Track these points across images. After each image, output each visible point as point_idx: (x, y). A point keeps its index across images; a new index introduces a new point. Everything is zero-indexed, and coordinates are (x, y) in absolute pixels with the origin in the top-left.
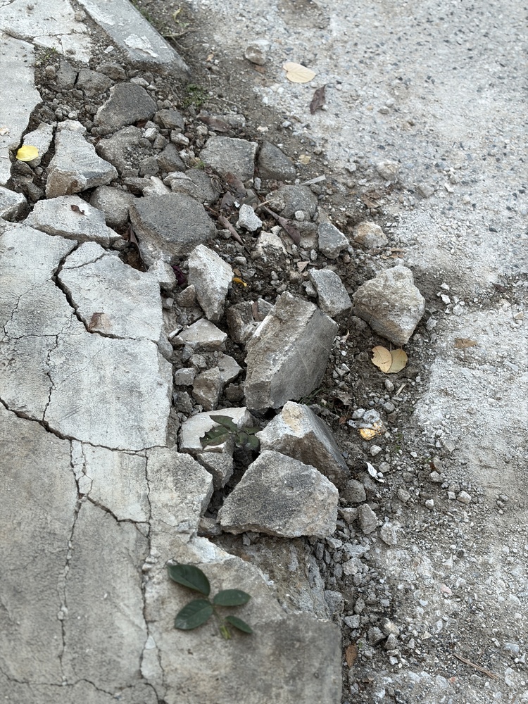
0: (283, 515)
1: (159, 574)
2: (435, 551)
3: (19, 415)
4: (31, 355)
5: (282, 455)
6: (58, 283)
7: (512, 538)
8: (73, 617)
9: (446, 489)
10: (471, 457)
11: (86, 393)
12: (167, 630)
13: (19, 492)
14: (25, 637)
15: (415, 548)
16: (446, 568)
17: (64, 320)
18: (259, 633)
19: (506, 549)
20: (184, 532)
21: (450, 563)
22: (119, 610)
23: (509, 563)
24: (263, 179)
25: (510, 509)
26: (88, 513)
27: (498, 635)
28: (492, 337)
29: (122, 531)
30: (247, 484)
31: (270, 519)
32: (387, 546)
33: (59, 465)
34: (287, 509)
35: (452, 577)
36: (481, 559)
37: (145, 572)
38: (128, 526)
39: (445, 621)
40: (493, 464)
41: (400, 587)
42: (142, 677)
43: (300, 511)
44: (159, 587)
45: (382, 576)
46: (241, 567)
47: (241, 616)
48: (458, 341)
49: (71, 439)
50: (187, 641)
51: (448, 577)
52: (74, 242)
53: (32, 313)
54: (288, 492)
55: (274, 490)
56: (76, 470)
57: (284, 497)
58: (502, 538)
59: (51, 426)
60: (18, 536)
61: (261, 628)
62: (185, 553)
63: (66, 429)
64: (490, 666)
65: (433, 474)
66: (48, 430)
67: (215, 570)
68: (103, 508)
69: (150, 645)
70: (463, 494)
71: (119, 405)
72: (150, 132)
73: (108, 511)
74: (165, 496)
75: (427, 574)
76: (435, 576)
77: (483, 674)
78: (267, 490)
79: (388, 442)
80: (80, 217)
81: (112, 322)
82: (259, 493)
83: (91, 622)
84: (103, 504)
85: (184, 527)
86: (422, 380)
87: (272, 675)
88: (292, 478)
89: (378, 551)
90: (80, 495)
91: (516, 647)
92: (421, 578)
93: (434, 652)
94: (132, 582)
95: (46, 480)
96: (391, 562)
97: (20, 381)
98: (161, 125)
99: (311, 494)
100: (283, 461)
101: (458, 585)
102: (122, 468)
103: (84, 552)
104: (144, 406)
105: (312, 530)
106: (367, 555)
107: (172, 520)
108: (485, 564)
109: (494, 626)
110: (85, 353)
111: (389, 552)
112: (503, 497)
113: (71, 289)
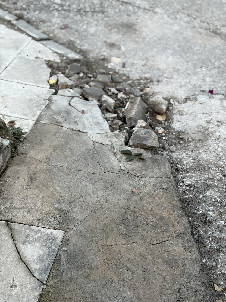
0: (145, 140)
1: (118, 153)
2: (185, 152)
3: (72, 130)
4: (70, 119)
5: (141, 129)
6: (71, 105)
7: (205, 147)
8: (101, 162)
9: (185, 139)
10: (189, 132)
11: (87, 124)
12: (124, 162)
13: (78, 143)
14: (91, 166)
15: (180, 152)
16: (189, 155)
17: (75, 112)
18: (147, 160)
19: (204, 149)
20: (122, 145)
21: (190, 153)
22: (111, 160)
23: (205, 151)
24: (115, 83)
25: (203, 141)
26: (97, 145)
27: (207, 165)
28: (187, 109)
29: (106, 147)
30: (134, 135)
31: (142, 141)
32: (172, 152)
33: (86, 137)
34: (146, 139)
35: (191, 156)
36: (198, 152)
37: (115, 153)
38: (107, 146)
39: (192, 164)
40: (196, 133)
41: (178, 159)
42: (121, 169)
43: (149, 139)
44: (119, 155)
45: (173, 158)
46: (138, 149)
47: (142, 157)
48: (179, 111)
49: (87, 133)
50: (130, 163)
51: (190, 156)
52: (72, 97)
53: (67, 111)
54: (145, 135)
55: (141, 136)
56: (90, 138)
57: (144, 137)
58: (202, 147)
59: (81, 131)
60: (81, 150)
61: (147, 159)
62: (124, 149)
63: (85, 131)
64: (206, 170)
65: (180, 136)
66: (80, 132)
67: (132, 151)
68: (100, 143)
69: (121, 164)
70: (189, 139)
71: (96, 126)
72: (81, 75)
73: (101, 144)
74: (114, 140)
75: (185, 156)
76: (187, 156)
77: (205, 172)
78: (140, 136)
79: (166, 133)
80: (71, 93)
81: (87, 111)
82: (138, 137)
83: (105, 162)
84: (100, 142)
85: (122, 144)
86: (171, 120)
87: (153, 166)
88: (145, 132)
89: (171, 153)
90: (93, 142)
91: (212, 166)
92: (184, 157)
93: (191, 170)
94: (112, 155)
95: (84, 140)
96: (175, 155)
97: (70, 124)
98: (84, 73)
99: (151, 135)
100: (142, 129)
101: (193, 157)
102: (102, 137)
103: (99, 151)
104: (102, 126)
105: (153, 144)
106: (168, 154)
107: (118, 144)
108: (199, 153)
109: (205, 163)
110: (83, 117)
111: (173, 153)
112: (200, 139)
113: (74, 106)
